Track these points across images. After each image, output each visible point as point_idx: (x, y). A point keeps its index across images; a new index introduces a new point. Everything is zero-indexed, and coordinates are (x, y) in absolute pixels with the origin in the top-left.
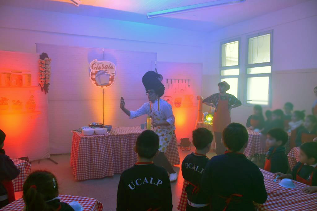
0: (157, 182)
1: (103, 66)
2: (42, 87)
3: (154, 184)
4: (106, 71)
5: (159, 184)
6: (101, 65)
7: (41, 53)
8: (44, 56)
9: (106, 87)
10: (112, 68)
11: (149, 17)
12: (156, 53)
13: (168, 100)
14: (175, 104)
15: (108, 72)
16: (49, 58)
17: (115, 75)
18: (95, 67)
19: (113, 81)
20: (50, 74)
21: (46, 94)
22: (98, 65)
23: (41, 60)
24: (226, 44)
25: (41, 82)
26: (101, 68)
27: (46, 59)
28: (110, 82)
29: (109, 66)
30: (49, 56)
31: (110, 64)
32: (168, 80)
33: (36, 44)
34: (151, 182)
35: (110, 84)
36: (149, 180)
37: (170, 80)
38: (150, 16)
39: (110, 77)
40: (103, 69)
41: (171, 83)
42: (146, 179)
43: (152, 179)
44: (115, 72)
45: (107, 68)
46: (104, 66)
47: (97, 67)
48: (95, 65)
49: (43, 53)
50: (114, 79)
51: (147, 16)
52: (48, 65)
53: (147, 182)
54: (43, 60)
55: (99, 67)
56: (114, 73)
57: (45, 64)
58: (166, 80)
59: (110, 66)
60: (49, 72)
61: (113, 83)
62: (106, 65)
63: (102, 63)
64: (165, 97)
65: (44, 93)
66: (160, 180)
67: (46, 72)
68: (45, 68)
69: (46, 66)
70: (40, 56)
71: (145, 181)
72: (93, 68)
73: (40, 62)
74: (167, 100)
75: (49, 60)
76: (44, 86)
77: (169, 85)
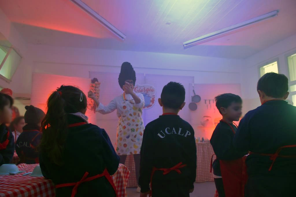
0: (186, 133)
1: (144, 89)
2: (92, 106)
3: (183, 135)
4: (148, 94)
5: (187, 135)
6: (143, 88)
7: (92, 78)
8: (94, 80)
9: (147, 108)
10: (152, 91)
11: (185, 46)
12: (194, 77)
13: (208, 120)
14: (215, 124)
15: (149, 95)
16: (99, 82)
17: (155, 97)
18: (138, 90)
19: (154, 102)
20: (98, 95)
21: (95, 113)
22: (140, 88)
23: (92, 83)
24: (264, 67)
25: (92, 102)
26: (143, 91)
27: (96, 82)
28: (151, 104)
29: (149, 89)
30: (99, 81)
31: (151, 87)
32: (206, 101)
33: (89, 72)
34: (179, 133)
35: (151, 105)
36: (177, 131)
37: (209, 101)
38: (186, 44)
39: (151, 99)
40: (144, 91)
41: (210, 104)
42: (174, 129)
43: (180, 129)
44: (155, 94)
45: (148, 91)
46: (146, 89)
47: (140, 90)
48: (138, 88)
49: (94, 78)
50: (154, 100)
51: (184, 45)
52: (98, 87)
53: (176, 133)
54: (94, 84)
55: (141, 90)
56: (154, 96)
57: (96, 87)
58: (204, 101)
59: (151, 90)
60: (98, 94)
61: (154, 104)
62: (147, 89)
63: (144, 86)
64: (204, 117)
65: (93, 112)
66: (188, 131)
67: (96, 94)
68: (95, 91)
69: (96, 88)
70: (92, 80)
71: (173, 131)
72: (136, 91)
73: (91, 85)
74: (206, 120)
75: (99, 84)
76: (93, 105)
77: (207, 106)
